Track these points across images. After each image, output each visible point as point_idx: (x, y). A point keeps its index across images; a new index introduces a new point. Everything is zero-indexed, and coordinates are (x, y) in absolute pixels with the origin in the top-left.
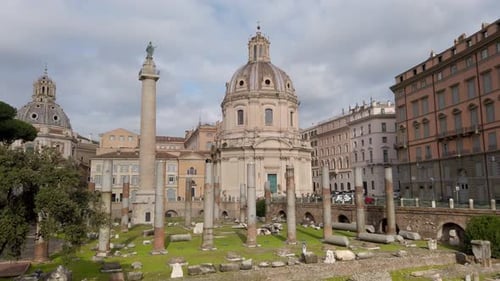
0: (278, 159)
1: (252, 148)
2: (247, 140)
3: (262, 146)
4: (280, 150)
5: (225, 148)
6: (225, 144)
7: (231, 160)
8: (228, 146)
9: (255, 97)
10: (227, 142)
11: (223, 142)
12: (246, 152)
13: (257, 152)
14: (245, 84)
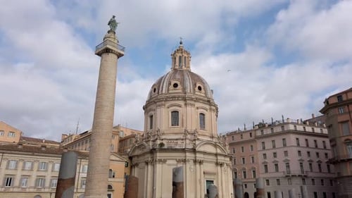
0: (214, 165)
1: (194, 151)
2: (188, 141)
3: (202, 149)
4: (216, 155)
5: (162, 148)
6: (162, 145)
7: (168, 162)
8: (166, 147)
9: (192, 99)
10: (164, 142)
11: (159, 142)
12: (188, 154)
13: (198, 155)
14: (179, 86)
